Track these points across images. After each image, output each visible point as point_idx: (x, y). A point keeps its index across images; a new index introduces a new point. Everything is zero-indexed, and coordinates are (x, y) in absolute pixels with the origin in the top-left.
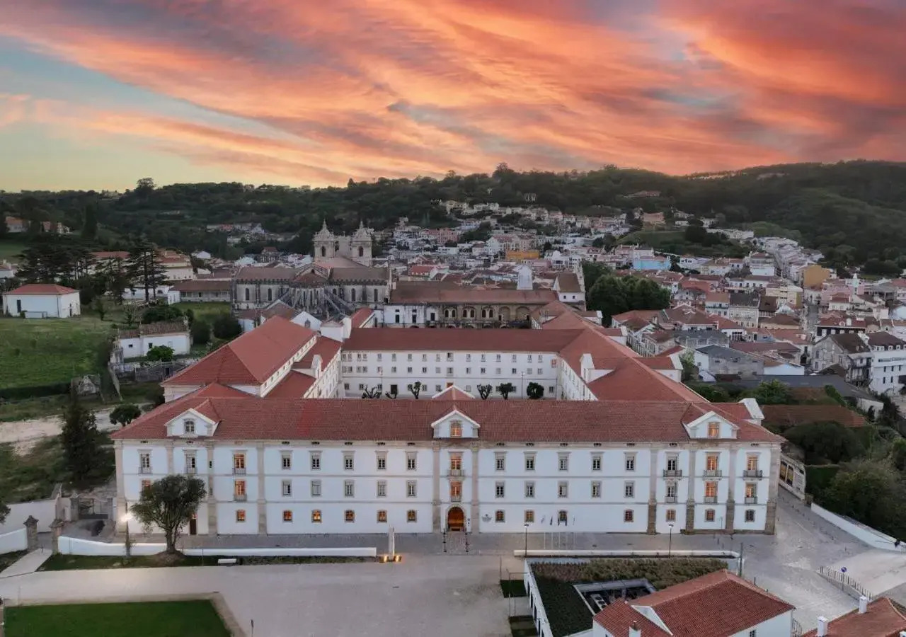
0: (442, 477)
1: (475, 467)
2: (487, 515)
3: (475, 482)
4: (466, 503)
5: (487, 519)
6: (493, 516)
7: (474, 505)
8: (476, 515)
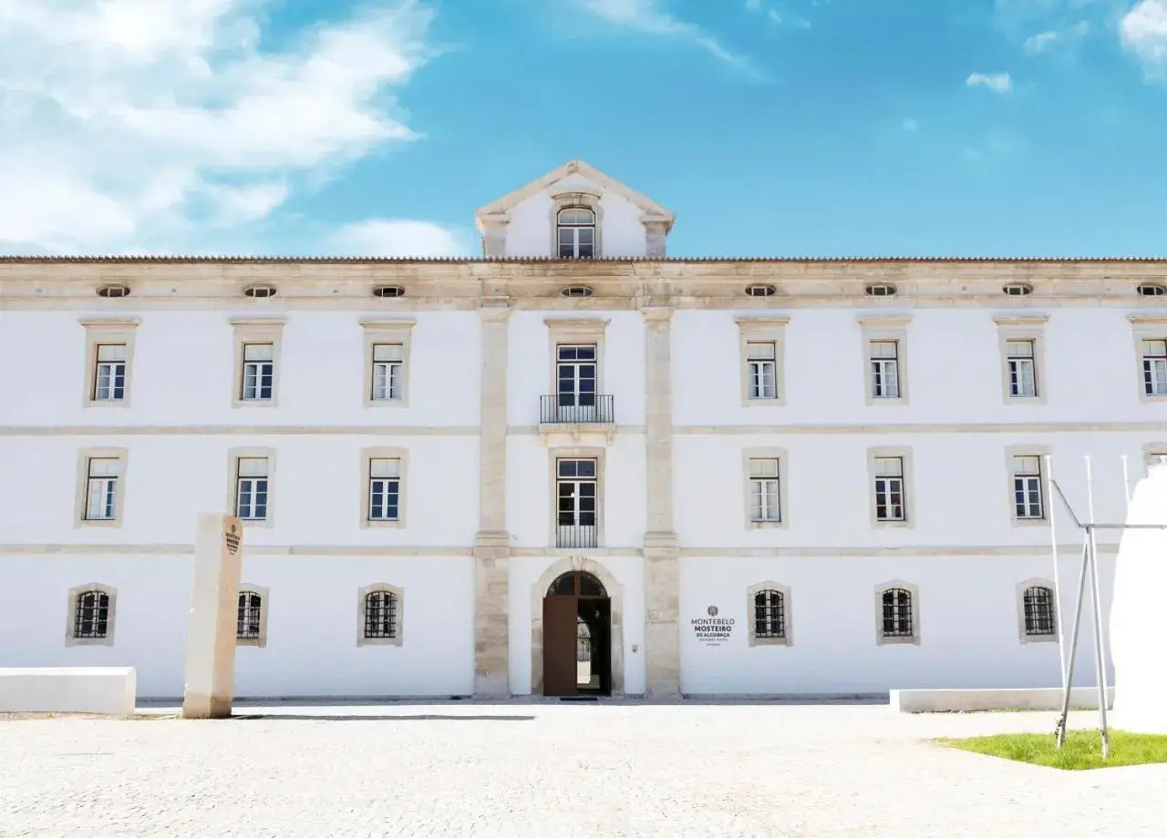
0: (518, 430)
1: (660, 387)
2: (713, 611)
3: (659, 453)
4: (625, 551)
5: (713, 628)
6: (741, 616)
7: (655, 559)
8: (664, 609)
